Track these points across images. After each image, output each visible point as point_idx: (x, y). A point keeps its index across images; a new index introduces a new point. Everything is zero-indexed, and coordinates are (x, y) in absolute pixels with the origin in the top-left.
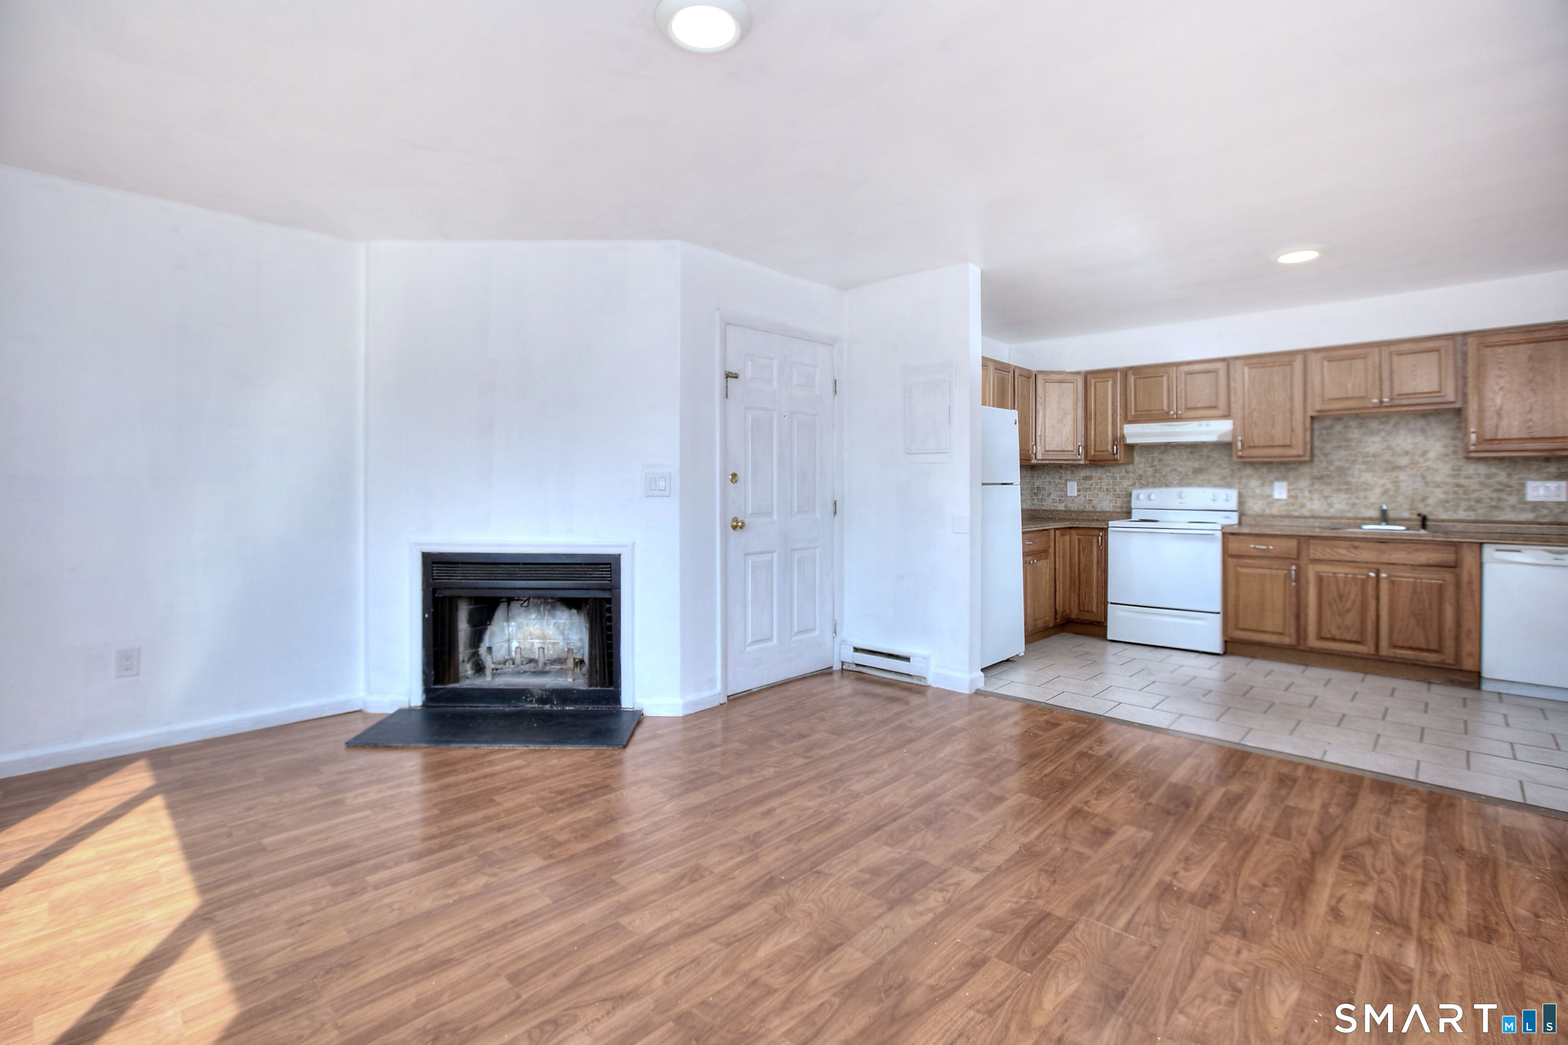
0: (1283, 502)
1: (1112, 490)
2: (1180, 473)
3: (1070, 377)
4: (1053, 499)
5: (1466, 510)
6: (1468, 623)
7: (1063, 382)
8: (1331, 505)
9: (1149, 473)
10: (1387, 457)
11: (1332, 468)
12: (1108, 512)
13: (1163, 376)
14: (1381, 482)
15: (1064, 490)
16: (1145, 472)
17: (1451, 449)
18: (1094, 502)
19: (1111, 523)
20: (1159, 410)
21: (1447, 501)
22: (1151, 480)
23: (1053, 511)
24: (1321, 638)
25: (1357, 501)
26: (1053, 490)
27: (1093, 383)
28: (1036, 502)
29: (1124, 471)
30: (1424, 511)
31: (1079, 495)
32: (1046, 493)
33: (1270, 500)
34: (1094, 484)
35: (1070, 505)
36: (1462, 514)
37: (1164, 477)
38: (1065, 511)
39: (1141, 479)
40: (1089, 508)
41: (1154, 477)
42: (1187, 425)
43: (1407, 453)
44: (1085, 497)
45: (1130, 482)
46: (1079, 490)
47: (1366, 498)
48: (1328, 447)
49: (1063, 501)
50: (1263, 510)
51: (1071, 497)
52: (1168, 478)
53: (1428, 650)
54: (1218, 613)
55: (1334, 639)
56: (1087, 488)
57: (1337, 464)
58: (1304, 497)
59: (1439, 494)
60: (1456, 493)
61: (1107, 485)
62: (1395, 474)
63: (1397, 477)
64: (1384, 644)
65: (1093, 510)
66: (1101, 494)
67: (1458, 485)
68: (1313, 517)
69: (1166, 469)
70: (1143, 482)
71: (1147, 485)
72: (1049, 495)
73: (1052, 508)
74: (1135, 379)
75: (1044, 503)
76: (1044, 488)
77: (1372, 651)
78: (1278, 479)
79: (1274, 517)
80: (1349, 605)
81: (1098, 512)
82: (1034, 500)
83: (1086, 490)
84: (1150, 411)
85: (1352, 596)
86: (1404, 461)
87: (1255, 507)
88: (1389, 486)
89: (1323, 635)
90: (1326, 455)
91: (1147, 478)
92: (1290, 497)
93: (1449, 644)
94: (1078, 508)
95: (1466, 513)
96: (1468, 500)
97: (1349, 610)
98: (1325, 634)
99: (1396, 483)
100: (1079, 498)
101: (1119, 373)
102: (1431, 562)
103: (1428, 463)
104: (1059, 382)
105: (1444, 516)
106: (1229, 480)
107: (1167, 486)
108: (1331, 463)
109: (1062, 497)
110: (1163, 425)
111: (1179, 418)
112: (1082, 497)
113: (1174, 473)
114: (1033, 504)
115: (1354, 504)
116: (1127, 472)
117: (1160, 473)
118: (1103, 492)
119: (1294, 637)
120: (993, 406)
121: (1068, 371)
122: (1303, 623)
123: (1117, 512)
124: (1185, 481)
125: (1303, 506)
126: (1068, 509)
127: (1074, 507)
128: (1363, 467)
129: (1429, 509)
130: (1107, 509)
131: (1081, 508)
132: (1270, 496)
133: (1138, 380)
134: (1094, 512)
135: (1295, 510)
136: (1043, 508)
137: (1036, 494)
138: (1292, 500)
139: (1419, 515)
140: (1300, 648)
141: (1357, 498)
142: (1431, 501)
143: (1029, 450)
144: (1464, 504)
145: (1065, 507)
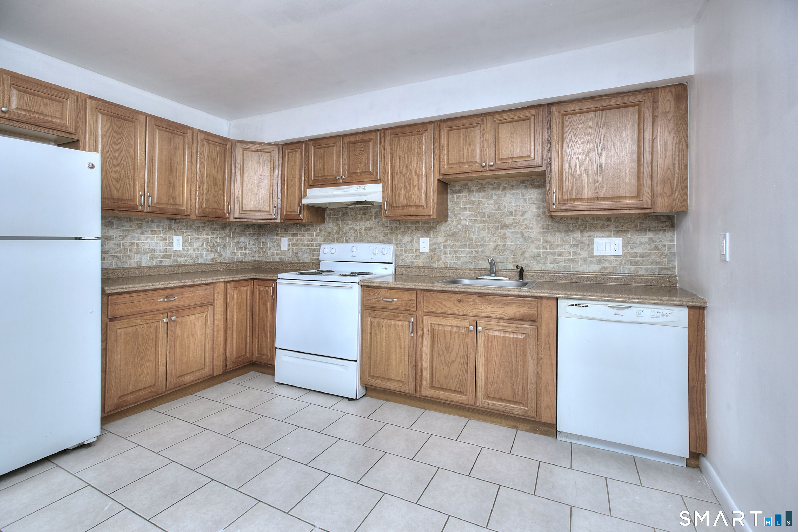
0: (426, 256)
1: (310, 245)
2: (356, 230)
3: (268, 148)
4: (272, 253)
5: (551, 263)
6: (547, 377)
7: (260, 152)
8: (458, 258)
9: (335, 231)
10: (498, 217)
11: (460, 226)
12: (307, 263)
13: (333, 146)
14: (494, 238)
15: (279, 245)
16: (333, 230)
17: (542, 210)
18: (299, 255)
19: (280, 276)
20: (331, 175)
21: (539, 255)
22: (336, 237)
23: (272, 262)
24: (432, 387)
25: (477, 255)
26: (272, 245)
27: (287, 153)
28: (261, 255)
29: (318, 229)
30: (522, 264)
31: (289, 249)
32: (268, 247)
33: (417, 253)
34: (299, 240)
35: (283, 257)
36: (549, 266)
37: (345, 233)
38: (279, 263)
39: (329, 236)
40: (295, 260)
41: (339, 234)
42: (349, 188)
43: (511, 213)
44: (293, 251)
45: (322, 239)
46: (289, 245)
47: (483, 252)
48: (457, 208)
49: (279, 254)
50: (412, 262)
51: (284, 250)
52: (347, 235)
53: (515, 402)
54: (356, 361)
55: (442, 389)
56: (294, 244)
57: (463, 222)
58: (440, 251)
59: (533, 249)
60: (544, 248)
61: (307, 241)
62: (503, 232)
63: (505, 234)
64: (480, 394)
65: (297, 261)
66: (304, 249)
67: (546, 242)
68: (446, 268)
69: (346, 228)
70: (331, 238)
71: (332, 241)
72: (270, 249)
73: (272, 260)
74: (315, 149)
75: (266, 256)
76: (267, 243)
77: (472, 402)
78: (422, 236)
79: (419, 267)
80: (454, 354)
81: (301, 263)
82: (260, 253)
83: (294, 245)
84: (324, 176)
85: (456, 348)
86: (509, 220)
87: (408, 259)
88: (499, 242)
89: (434, 384)
90: (456, 216)
91: (333, 235)
92: (431, 251)
93: (531, 396)
94: (288, 260)
95: (552, 266)
96: (553, 254)
97: (453, 361)
98: (436, 384)
99: (504, 239)
100: (288, 252)
101: (304, 144)
102: (517, 315)
103: (526, 222)
104: (258, 151)
105: (537, 267)
106: (389, 236)
107: (347, 242)
108: (459, 222)
109: (278, 250)
110: (333, 189)
111: (344, 183)
112: (290, 251)
113: (351, 231)
114: (259, 257)
115: (475, 257)
116: (321, 230)
117: (342, 231)
118: (305, 246)
119: (412, 385)
120: (88, 151)
121: (266, 142)
122: (419, 372)
123: (313, 264)
124: (359, 239)
125: (439, 259)
126: (281, 260)
127: (286, 259)
128: (481, 226)
129: (526, 262)
130: (307, 261)
131: (290, 259)
132: (417, 250)
133: (316, 150)
134: (298, 263)
135: (435, 262)
136: (265, 260)
137: (261, 248)
138: (432, 254)
139: (517, 267)
140: (418, 395)
141: (477, 252)
142: (527, 255)
143: (223, 210)
144: (550, 257)
145: (280, 259)
